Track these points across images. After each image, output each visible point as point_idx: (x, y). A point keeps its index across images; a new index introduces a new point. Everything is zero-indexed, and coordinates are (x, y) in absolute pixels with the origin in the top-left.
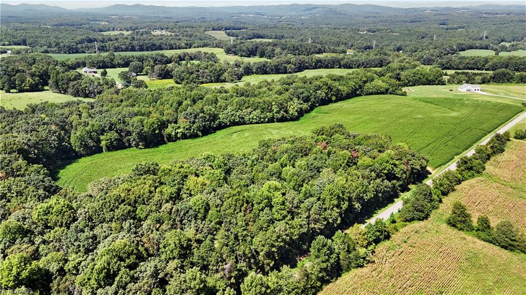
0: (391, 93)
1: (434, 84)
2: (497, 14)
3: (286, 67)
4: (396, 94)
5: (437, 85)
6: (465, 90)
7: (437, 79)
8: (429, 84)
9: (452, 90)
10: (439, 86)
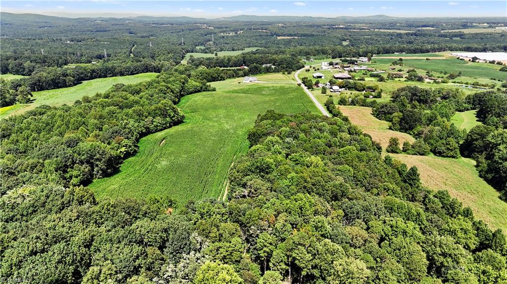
0: (204, 91)
1: (217, 81)
2: (163, 24)
3: (65, 80)
4: (208, 91)
5: (220, 80)
6: (248, 81)
7: (219, 76)
8: (214, 81)
9: (240, 83)
10: (221, 81)
